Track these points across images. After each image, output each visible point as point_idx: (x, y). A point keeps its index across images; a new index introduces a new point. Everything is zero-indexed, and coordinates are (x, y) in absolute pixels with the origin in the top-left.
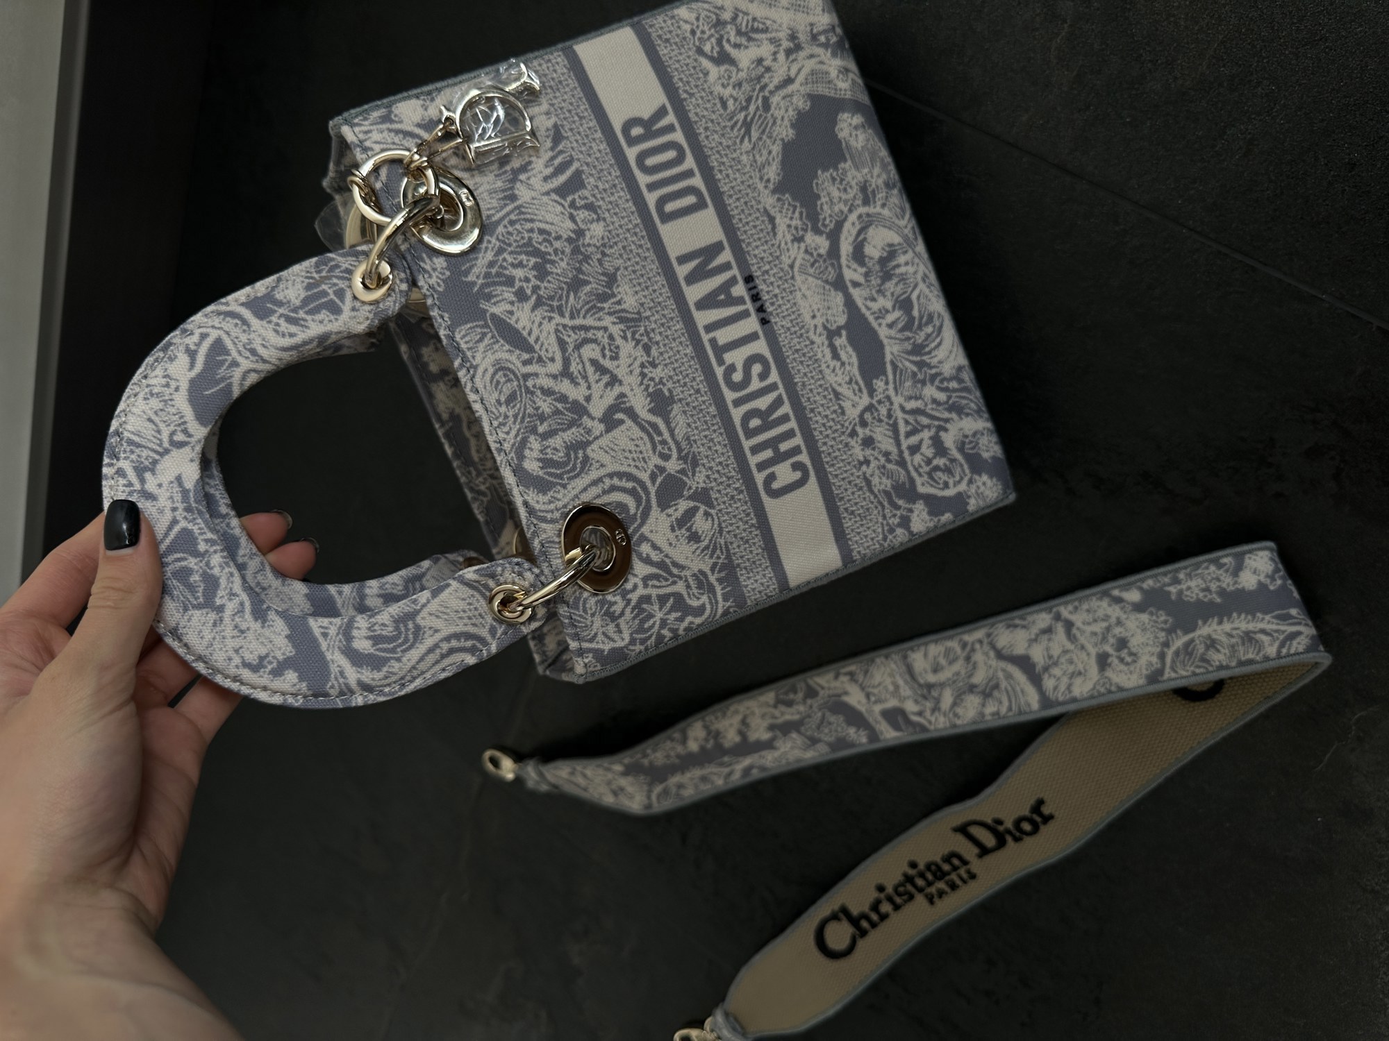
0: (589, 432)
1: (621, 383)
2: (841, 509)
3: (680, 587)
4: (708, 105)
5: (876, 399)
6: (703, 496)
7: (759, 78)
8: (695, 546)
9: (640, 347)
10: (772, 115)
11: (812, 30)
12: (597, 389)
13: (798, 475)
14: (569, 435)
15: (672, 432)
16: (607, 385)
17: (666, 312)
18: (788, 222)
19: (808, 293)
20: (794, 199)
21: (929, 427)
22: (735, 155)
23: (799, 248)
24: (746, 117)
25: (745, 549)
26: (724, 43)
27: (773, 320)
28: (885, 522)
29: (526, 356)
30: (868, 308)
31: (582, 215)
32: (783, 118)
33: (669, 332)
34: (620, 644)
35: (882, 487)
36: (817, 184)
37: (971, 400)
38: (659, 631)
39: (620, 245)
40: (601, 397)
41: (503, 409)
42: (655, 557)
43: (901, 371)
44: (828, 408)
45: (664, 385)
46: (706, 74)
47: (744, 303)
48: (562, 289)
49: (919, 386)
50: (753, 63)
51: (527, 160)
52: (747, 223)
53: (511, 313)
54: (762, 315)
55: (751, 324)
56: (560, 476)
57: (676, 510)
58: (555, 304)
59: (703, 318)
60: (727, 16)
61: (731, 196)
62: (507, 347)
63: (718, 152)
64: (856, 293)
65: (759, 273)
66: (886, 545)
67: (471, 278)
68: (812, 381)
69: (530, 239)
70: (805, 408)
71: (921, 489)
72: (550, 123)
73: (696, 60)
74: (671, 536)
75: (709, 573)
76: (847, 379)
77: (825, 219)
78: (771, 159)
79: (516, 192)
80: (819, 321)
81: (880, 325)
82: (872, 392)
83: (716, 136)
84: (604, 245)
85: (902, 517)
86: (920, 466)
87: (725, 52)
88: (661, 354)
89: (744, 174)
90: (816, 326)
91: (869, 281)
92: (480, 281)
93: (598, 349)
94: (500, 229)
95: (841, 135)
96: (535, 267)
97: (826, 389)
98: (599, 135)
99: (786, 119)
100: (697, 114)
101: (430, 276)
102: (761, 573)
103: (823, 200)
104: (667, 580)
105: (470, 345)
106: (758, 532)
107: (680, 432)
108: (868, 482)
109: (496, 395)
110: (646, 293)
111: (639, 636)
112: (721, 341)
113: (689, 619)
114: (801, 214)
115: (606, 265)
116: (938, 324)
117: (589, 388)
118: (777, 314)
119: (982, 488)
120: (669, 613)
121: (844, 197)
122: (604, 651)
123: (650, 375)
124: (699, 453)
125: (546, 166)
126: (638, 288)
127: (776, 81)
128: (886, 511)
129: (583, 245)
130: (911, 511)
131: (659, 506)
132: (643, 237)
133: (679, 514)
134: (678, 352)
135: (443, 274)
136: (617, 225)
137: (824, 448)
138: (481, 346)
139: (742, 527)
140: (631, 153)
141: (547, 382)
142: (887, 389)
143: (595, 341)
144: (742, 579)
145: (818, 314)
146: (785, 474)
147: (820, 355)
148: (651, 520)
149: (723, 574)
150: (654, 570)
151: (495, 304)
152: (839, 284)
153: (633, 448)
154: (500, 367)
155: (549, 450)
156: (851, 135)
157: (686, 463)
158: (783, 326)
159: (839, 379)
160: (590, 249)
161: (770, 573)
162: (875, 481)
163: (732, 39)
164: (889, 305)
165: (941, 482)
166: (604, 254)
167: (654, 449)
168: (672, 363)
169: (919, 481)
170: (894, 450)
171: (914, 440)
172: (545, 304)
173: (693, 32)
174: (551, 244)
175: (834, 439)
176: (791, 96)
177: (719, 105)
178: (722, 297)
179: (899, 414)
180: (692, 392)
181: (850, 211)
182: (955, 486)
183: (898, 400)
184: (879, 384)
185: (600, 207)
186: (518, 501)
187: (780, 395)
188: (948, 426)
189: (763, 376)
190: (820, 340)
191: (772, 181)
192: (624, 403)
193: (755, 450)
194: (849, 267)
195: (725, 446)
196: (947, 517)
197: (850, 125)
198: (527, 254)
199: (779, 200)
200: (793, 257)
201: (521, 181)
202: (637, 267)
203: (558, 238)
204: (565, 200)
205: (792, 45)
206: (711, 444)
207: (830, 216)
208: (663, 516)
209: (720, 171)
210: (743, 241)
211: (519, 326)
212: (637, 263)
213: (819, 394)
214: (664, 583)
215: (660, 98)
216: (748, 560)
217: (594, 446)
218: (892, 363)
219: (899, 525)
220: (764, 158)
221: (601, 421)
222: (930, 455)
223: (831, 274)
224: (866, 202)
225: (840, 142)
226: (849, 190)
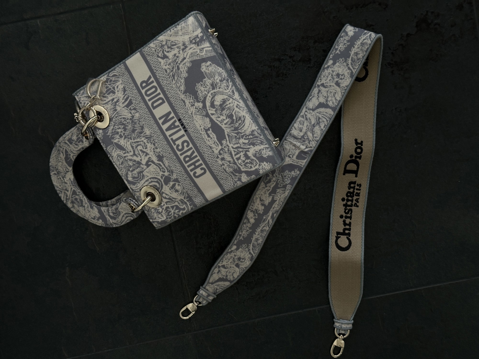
0: (143, 168)
1: (149, 155)
2: (219, 178)
3: (176, 204)
4: (162, 73)
5: (223, 146)
6: (176, 180)
7: (175, 61)
8: (178, 193)
9: (152, 144)
10: (180, 71)
11: (190, 39)
12: (143, 157)
13: (203, 171)
14: (138, 170)
15: (164, 165)
16: (145, 156)
17: (158, 134)
18: (189, 101)
19: (198, 120)
20: (190, 94)
21: (242, 151)
22: (171, 86)
23: (193, 108)
24: (173, 73)
25: (192, 192)
26: (164, 52)
27: (188, 130)
28: (233, 180)
29: (124, 152)
30: (218, 120)
31: (133, 111)
32: (184, 71)
33: (159, 139)
34: (163, 219)
35: (230, 171)
36: (196, 88)
37: (258, 140)
38: (174, 215)
39: (143, 118)
40: (144, 159)
41: (121, 166)
42: (167, 197)
43: (231, 137)
44: (209, 151)
45: (160, 153)
46: (160, 63)
47: (179, 127)
48: (130, 133)
49: (238, 140)
50: (173, 56)
51: (118, 98)
52: (177, 104)
53: (119, 141)
54: (185, 129)
55: (182, 132)
56: (138, 180)
57: (170, 185)
58: (129, 137)
59: (168, 133)
60: (164, 43)
61: (171, 98)
62: (119, 150)
63: (166, 86)
64: (213, 117)
65: (182, 118)
66: (235, 186)
67: (108, 134)
68: (202, 145)
69: (121, 121)
70: (202, 153)
71: (243, 170)
72: (122, 87)
73: (157, 59)
74: (170, 191)
75: (184, 199)
76: (213, 142)
77: (200, 97)
78: (181, 84)
79: (116, 108)
80: (202, 127)
81: (222, 124)
82: (222, 145)
83: (165, 81)
84: (139, 119)
85: (238, 178)
86: (241, 163)
87: (165, 54)
88: (158, 145)
89: (174, 90)
90: (201, 129)
91: (217, 112)
92: (111, 134)
93: (141, 147)
94: (114, 119)
95: (203, 71)
96: (124, 128)
97: (207, 146)
98: (134, 88)
99: (185, 71)
100: (159, 76)
101: (99, 135)
102: (199, 198)
103: (199, 92)
104: (172, 202)
105: (111, 151)
106: (195, 187)
107: (167, 165)
108: (225, 170)
109: (118, 163)
110: (152, 129)
111: (168, 217)
112: (174, 139)
113: (181, 211)
114: (193, 98)
115: (140, 124)
116: (243, 119)
117: (141, 157)
118: (189, 128)
119: (264, 166)
120: (175, 210)
121: (206, 89)
122: (159, 221)
123: (156, 151)
124: (173, 169)
125: (123, 100)
126: (149, 129)
127: (180, 60)
128: (233, 177)
129: (134, 120)
130: (241, 176)
131: (165, 184)
132: (149, 114)
133: (171, 186)
134: (163, 144)
135: (102, 134)
136: (142, 113)
137: (209, 163)
138: (113, 151)
139: (190, 187)
140: (143, 91)
141: (130, 158)
142: (227, 143)
143: (140, 145)
144: (194, 200)
145: (202, 126)
146: (199, 171)
147: (204, 137)
148: (164, 188)
149: (188, 199)
150: (168, 200)
151: (115, 140)
152: (207, 115)
153: (155, 171)
154: (118, 156)
155: (133, 175)
156: (206, 69)
157: (170, 172)
158: (191, 131)
159: (211, 143)
160: (136, 121)
161: (201, 197)
162: (227, 169)
163: (167, 50)
164: (225, 118)
165: (249, 167)
166: (140, 121)
167: (161, 171)
168: (161, 147)
169: (241, 168)
170: (231, 160)
171: (238, 156)
172: (127, 137)
173: (155, 51)
174: (126, 121)
175: (212, 160)
176: (185, 63)
177: (165, 72)
178: (173, 126)
179: (232, 149)
180: (168, 154)
181: (208, 93)
182: (254, 167)
183: (231, 145)
184: (224, 142)
185: (137, 108)
186: (129, 187)
187: (193, 150)
188: (249, 150)
189: (188, 146)
190: (203, 133)
191: (183, 90)
192: (150, 160)
193: (189, 166)
194: (210, 110)
195: (180, 166)
196: (253, 176)
197: (206, 66)
198: (121, 125)
199: (185, 95)
200: (192, 111)
201: (117, 105)
202: (148, 123)
203: (128, 119)
204: (128, 108)
205: (184, 47)
206: (176, 167)
207: (202, 96)
208: (167, 187)
209: (167, 91)
210: (176, 109)
211: (121, 144)
212: (148, 122)
213: (205, 148)
214: (172, 203)
215: (149, 74)
216: (194, 195)
217: (145, 172)
218: (228, 135)
219: (238, 180)
220: (179, 84)
221: (145, 165)
222: (244, 160)
223: (204, 113)
224: (213, 89)
225: (203, 72)
226: (207, 86)
